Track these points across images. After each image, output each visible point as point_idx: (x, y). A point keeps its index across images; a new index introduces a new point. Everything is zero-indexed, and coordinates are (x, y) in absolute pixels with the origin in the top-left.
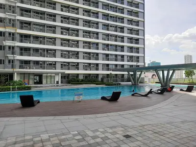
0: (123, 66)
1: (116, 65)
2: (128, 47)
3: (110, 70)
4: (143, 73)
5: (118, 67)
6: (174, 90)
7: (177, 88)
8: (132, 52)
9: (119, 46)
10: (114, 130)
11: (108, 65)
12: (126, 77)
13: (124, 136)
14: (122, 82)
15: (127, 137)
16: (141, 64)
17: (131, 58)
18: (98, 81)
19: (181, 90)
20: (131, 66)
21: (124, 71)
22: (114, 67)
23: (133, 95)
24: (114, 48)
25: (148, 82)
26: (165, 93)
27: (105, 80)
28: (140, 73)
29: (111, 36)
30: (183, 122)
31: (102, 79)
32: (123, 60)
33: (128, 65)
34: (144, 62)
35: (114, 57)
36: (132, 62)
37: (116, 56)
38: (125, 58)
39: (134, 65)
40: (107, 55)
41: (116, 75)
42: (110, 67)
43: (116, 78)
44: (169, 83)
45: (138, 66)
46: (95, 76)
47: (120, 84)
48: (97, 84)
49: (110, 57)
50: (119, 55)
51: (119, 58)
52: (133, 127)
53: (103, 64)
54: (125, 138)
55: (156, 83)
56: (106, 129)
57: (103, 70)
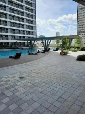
0: (24, 37)
1: (20, 37)
2: (27, 25)
3: (16, 40)
4: (36, 41)
5: (21, 38)
6: (50, 50)
7: (51, 49)
8: (29, 29)
9: (21, 24)
10: (14, 75)
11: (14, 36)
12: (26, 44)
13: (19, 78)
14: (24, 47)
15: (21, 78)
16: (34, 36)
17: (29, 33)
18: (9, 47)
19: (53, 50)
20: (29, 37)
21: (25, 40)
22: (18, 38)
23: (29, 54)
24: (18, 25)
25: (38, 47)
26: (46, 52)
27: (13, 46)
28: (34, 41)
29: (15, 17)
30: (51, 66)
31: (11, 46)
32: (24, 34)
33: (27, 37)
34: (36, 35)
35: (18, 31)
36: (29, 35)
37: (20, 30)
38: (25, 32)
39: (31, 37)
40: (14, 30)
41: (20, 43)
42: (16, 37)
43: (21, 44)
44: (48, 47)
45: (33, 37)
46: (6, 43)
47: (22, 48)
48: (8, 49)
49: (16, 31)
50: (22, 30)
51: (21, 32)
52: (26, 72)
53: (11, 36)
54: (20, 79)
55: (42, 47)
56: (9, 75)
57: (11, 40)
